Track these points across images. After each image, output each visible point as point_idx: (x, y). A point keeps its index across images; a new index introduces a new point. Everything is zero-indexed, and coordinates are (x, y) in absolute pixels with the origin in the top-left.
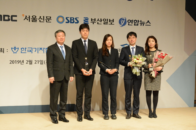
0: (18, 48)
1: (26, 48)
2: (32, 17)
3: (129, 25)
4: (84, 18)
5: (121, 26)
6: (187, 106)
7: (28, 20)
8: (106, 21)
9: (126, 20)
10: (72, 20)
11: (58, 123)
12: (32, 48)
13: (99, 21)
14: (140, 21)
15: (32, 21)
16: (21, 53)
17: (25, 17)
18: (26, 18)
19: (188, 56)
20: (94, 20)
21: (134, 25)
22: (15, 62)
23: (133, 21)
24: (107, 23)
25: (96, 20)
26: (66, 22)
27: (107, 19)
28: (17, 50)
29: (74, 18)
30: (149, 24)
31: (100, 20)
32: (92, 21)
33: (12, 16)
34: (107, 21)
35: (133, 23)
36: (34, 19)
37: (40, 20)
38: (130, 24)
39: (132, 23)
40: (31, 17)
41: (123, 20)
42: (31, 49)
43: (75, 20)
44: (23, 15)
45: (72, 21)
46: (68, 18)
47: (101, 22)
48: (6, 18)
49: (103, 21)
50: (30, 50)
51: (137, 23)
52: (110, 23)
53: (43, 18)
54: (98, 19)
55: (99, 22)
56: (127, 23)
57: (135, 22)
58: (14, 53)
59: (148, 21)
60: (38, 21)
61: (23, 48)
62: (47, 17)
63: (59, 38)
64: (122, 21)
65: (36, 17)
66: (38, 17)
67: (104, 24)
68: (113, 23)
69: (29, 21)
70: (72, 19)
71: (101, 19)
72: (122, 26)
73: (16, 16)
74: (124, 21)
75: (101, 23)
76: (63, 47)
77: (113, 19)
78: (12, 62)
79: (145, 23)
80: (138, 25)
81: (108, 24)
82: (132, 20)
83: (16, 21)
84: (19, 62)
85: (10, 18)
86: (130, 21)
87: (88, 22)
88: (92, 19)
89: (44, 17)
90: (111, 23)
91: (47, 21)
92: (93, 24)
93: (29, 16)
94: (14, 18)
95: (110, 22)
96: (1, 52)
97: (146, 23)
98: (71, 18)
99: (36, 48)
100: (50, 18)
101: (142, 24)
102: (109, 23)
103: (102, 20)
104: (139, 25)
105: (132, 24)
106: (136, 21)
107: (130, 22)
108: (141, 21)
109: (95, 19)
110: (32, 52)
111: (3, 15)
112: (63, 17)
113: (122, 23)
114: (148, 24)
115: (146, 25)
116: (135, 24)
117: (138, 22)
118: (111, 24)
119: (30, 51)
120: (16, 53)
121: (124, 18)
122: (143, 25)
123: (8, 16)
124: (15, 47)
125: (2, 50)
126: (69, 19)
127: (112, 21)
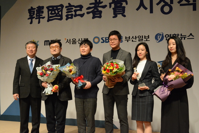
2: (73, 40)
5: (157, 41)
7: (69, 42)
8: (141, 38)
9: (163, 35)
10: (107, 40)
13: (134, 38)
14: (180, 34)
15: (72, 44)
18: (67, 41)
20: (129, 38)
23: (172, 35)
24: (142, 40)
25: (131, 37)
26: (102, 42)
27: (142, 36)
29: (108, 38)
30: (193, 37)
32: (126, 39)
34: (142, 38)
36: (74, 42)
37: (79, 42)
40: (71, 40)
41: (160, 35)
44: (65, 39)
46: (103, 38)
47: (136, 39)
49: (137, 39)
52: (145, 40)
53: (81, 40)
54: (133, 37)
55: (134, 40)
56: (165, 38)
59: (191, 34)
60: (77, 43)
64: (159, 36)
65: (75, 40)
66: (77, 40)
67: (139, 41)
68: (148, 39)
69: (70, 44)
71: (136, 36)
72: (159, 41)
73: (60, 40)
74: (161, 36)
75: (135, 40)
76: (33, 60)
77: (149, 36)
81: (143, 40)
86: (168, 35)
87: (122, 40)
88: (126, 37)
90: (147, 40)
92: (128, 42)
93: (70, 39)
95: (145, 38)
97: (188, 36)
98: (106, 38)
101: (183, 38)
103: (137, 37)
107: (168, 36)
108: (181, 34)
109: (129, 37)
111: (51, 40)
112: (98, 38)
113: (159, 38)
114: (191, 37)
115: (188, 39)
121: (161, 33)
122: (184, 39)
126: (104, 39)
127: (148, 38)
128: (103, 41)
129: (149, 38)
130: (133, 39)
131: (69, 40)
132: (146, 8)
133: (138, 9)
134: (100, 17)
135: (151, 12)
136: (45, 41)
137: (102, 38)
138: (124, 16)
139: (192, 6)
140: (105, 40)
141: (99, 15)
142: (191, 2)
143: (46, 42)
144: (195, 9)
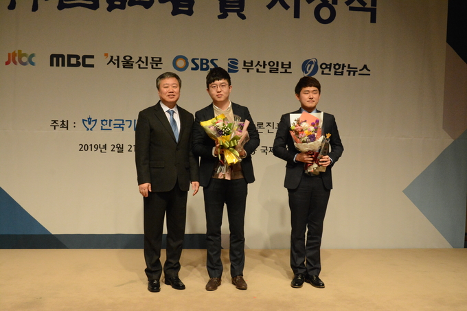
0: (96, 120)
1: (110, 121)
2: (124, 58)
3: (323, 73)
4: (229, 59)
5: (306, 75)
6: (448, 245)
7: (115, 64)
8: (275, 66)
9: (316, 63)
10: (204, 64)
12: (123, 121)
13: (261, 66)
14: (346, 65)
15: (124, 67)
16: (102, 129)
17: (109, 58)
18: (111, 61)
20: (250, 65)
21: (335, 74)
22: (90, 147)
23: (333, 66)
24: (277, 69)
25: (255, 64)
26: (193, 69)
27: (278, 62)
28: (93, 123)
29: (207, 61)
30: (368, 72)
31: (261, 63)
32: (245, 65)
33: (85, 57)
34: (277, 66)
35: (333, 70)
36: (128, 63)
37: (139, 65)
38: (326, 71)
39: (330, 71)
40: (121, 59)
41: (312, 63)
42: (121, 122)
43: (210, 64)
44: (106, 55)
45: (205, 66)
46: (196, 61)
47: (264, 67)
48: (73, 61)
49: (268, 67)
50: (120, 125)
51: (340, 70)
52: (283, 70)
53: (145, 61)
54: (259, 62)
55: (261, 69)
56: (320, 70)
57: (337, 67)
58: (88, 129)
59: (365, 67)
60: (135, 66)
61: (104, 120)
62: (153, 58)
63: (165, 90)
64: (309, 65)
65: (131, 58)
66: (135, 59)
67: (271, 71)
68: (288, 70)
69: (118, 67)
70: (204, 61)
71: (264, 62)
73: (92, 57)
74: (313, 66)
75: (264, 70)
76: (174, 112)
77: (290, 63)
78: (84, 147)
79: (358, 70)
80: (342, 74)
81: (279, 71)
82: (331, 64)
83: (92, 66)
84: (97, 148)
85: (81, 60)
86: (327, 65)
87: (237, 68)
88: (245, 61)
89: (147, 58)
90: (286, 70)
91: (152, 66)
92: (248, 71)
93: (118, 57)
94: (88, 61)
95: (282, 67)
96: (63, 127)
97: (360, 70)
98: (202, 60)
99: (131, 121)
100: (160, 60)
101: (352, 73)
102: (281, 70)
103: (267, 63)
104: (346, 73)
105: (329, 73)
106: (339, 65)
107: (326, 68)
108: (349, 65)
109: (252, 61)
110: (123, 128)
111: (68, 55)
112: (185, 59)
113: (309, 69)
114: (365, 71)
115: (359, 74)
116: (336, 72)
117: (343, 69)
118: (286, 72)
119: (120, 127)
120: (91, 130)
121: (314, 60)
122: (354, 75)
123: (78, 57)
124: (90, 119)
125: (65, 123)
126: (198, 62)
127: (288, 66)
128: (195, 67)
129: (290, 67)
130: (258, 67)
131: (115, 58)
132: (286, 7)
133: (270, 6)
134: (190, 13)
135: (297, 15)
136: (52, 56)
137: (193, 61)
138: (243, 17)
139: (369, 13)
140: (199, 64)
141: (187, 9)
142: (369, 5)
143: (55, 59)
144: (373, 20)
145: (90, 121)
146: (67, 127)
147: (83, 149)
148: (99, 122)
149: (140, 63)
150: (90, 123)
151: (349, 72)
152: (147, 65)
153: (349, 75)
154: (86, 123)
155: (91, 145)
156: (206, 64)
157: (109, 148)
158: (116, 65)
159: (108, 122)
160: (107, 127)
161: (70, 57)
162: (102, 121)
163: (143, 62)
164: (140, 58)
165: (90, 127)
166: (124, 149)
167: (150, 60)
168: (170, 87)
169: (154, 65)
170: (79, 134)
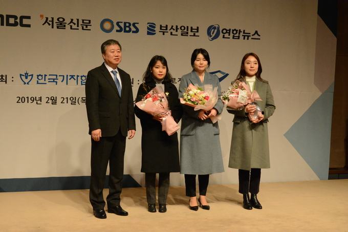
0: (32, 75)
1: (45, 75)
2: (58, 19)
3: (224, 37)
4: (148, 23)
5: (210, 38)
7: (49, 24)
8: (186, 30)
9: (219, 28)
10: (127, 27)
11: (105, 217)
12: (57, 76)
13: (174, 30)
14: (242, 30)
15: (58, 28)
16: (38, 83)
17: (45, 19)
18: (46, 22)
19: (321, 93)
20: (165, 28)
21: (233, 38)
22: (26, 99)
23: (231, 31)
24: (187, 33)
25: (169, 27)
26: (117, 31)
27: (188, 27)
28: (29, 78)
29: (130, 24)
30: (258, 37)
31: (174, 28)
32: (161, 29)
33: (22, 18)
34: (187, 30)
35: (232, 35)
36: (61, 24)
37: (71, 26)
38: (226, 35)
39: (229, 35)
40: (55, 20)
41: (215, 28)
42: (55, 77)
43: (132, 27)
44: (42, 16)
46: (120, 24)
47: (177, 31)
48: (12, 21)
49: (179, 31)
50: (54, 79)
51: (237, 35)
52: (192, 34)
54: (172, 26)
55: (174, 32)
56: (221, 35)
57: (235, 32)
58: (25, 83)
59: (256, 32)
60: (68, 27)
61: (40, 75)
62: (83, 20)
63: (112, 54)
64: (213, 30)
65: (64, 20)
66: (67, 21)
67: (182, 35)
68: (197, 34)
69: (53, 27)
70: (127, 25)
71: (177, 26)
72: (213, 39)
73: (29, 18)
74: (216, 31)
75: (176, 33)
77: (198, 27)
79: (251, 35)
80: (239, 38)
81: (189, 35)
82: (230, 29)
83: (29, 26)
84: (33, 100)
85: (18, 20)
86: (227, 30)
87: (155, 31)
88: (161, 26)
89: (78, 20)
90: (194, 34)
91: (83, 27)
92: (164, 34)
93: (53, 18)
94: (25, 21)
95: (192, 31)
96: (2, 81)
97: (253, 35)
98: (125, 23)
99: (63, 76)
100: (90, 23)
101: (246, 37)
102: (190, 33)
103: (179, 27)
104: (242, 38)
105: (229, 37)
106: (237, 31)
107: (226, 32)
108: (244, 31)
109: (167, 26)
110: (56, 82)
112: (111, 22)
113: (213, 34)
114: (256, 36)
115: (252, 39)
116: (234, 36)
118: (194, 35)
119: (54, 81)
120: (28, 83)
121: (217, 26)
122: (248, 39)
123: (15, 17)
124: (26, 74)
125: (4, 78)
126: (122, 25)
127: (196, 31)
128: (119, 29)
129: (198, 32)
130: (172, 30)
131: (50, 19)
140: (123, 27)
145: (26, 75)
146: (6, 82)
147: (20, 101)
148: (35, 78)
149: (72, 24)
150: (26, 78)
151: (244, 36)
152: (78, 26)
153: (244, 39)
154: (24, 78)
155: (28, 98)
156: (129, 27)
157: (44, 100)
158: (51, 26)
159: (43, 77)
160: (42, 81)
161: (8, 17)
162: (38, 76)
163: (75, 24)
164: (72, 20)
165: (26, 81)
166: (57, 101)
167: (80, 22)
168: (116, 52)
169: (85, 27)
170: (16, 88)
